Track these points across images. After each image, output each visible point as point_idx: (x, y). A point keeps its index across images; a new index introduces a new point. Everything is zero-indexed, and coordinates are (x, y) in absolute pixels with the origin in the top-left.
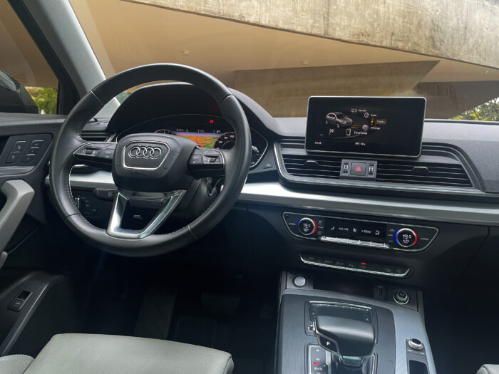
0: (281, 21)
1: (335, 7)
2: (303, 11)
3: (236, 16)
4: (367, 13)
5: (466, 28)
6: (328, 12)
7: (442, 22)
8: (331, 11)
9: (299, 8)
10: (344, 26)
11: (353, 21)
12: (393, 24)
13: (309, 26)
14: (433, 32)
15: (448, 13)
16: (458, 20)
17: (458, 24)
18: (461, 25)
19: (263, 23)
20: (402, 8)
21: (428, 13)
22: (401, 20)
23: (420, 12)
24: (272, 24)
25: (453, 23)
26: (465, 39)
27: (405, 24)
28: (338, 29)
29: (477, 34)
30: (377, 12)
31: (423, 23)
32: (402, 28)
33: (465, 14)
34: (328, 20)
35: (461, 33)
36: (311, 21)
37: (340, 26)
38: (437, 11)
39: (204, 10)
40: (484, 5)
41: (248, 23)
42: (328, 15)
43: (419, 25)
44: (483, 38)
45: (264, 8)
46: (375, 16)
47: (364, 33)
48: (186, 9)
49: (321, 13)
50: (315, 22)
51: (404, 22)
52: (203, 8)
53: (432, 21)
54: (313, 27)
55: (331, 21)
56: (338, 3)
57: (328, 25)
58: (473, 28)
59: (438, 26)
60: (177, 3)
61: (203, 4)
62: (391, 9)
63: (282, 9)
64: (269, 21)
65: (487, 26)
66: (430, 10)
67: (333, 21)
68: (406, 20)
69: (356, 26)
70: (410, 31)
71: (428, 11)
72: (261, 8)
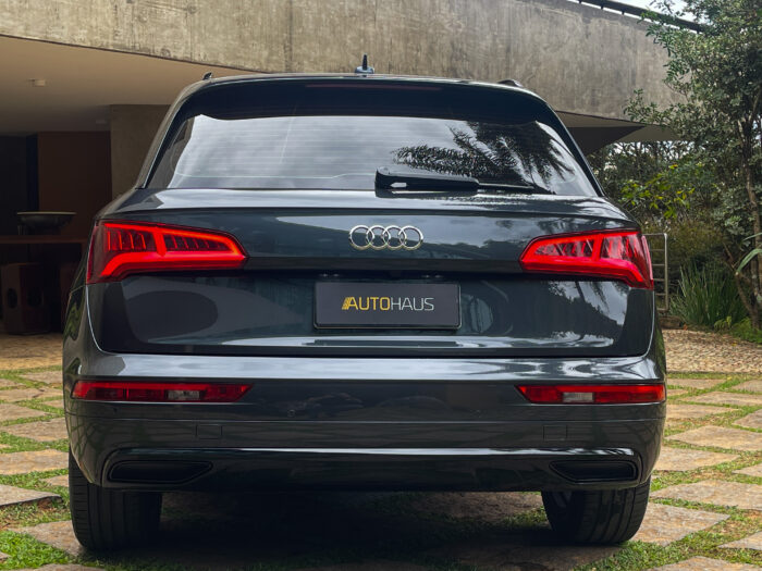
0: (221, 56)
1: (301, 31)
2: (253, 38)
3: (158, 50)
4: (349, 36)
5: (508, 50)
6: (291, 38)
7: (468, 45)
8: (294, 36)
9: (247, 34)
10: (315, 59)
11: (329, 50)
12: (390, 52)
13: (263, 61)
14: (454, 61)
15: (477, 29)
16: (494, 38)
17: (494, 44)
18: (500, 46)
19: (197, 59)
20: (403, 26)
21: (444, 32)
22: (401, 43)
23: (431, 31)
24: (210, 60)
25: (485, 44)
26: (507, 68)
27: (409, 51)
28: (305, 62)
29: (528, 58)
30: (363, 35)
31: (437, 48)
32: (403, 57)
33: (506, 28)
34: (291, 50)
35: (501, 58)
36: (265, 53)
37: (309, 58)
38: (459, 27)
39: (114, 45)
40: (537, 11)
41: (175, 59)
42: (291, 42)
43: (431, 51)
44: (539, 64)
45: (196, 37)
46: (362, 40)
47: (347, 68)
48: (89, 44)
49: (280, 40)
50: (271, 54)
51: (406, 48)
52: (111, 41)
53: (452, 44)
54: (268, 61)
55: (296, 51)
56: (304, 24)
57: (291, 58)
58: (520, 50)
59: (461, 50)
60: (76, 38)
61: (111, 36)
62: (385, 28)
63: (222, 36)
64: (205, 56)
65: (545, 45)
66: (447, 26)
67: (298, 51)
68: (409, 45)
69: (333, 57)
70: (417, 61)
71: (443, 29)
72: (192, 37)
